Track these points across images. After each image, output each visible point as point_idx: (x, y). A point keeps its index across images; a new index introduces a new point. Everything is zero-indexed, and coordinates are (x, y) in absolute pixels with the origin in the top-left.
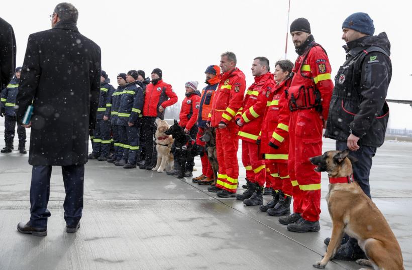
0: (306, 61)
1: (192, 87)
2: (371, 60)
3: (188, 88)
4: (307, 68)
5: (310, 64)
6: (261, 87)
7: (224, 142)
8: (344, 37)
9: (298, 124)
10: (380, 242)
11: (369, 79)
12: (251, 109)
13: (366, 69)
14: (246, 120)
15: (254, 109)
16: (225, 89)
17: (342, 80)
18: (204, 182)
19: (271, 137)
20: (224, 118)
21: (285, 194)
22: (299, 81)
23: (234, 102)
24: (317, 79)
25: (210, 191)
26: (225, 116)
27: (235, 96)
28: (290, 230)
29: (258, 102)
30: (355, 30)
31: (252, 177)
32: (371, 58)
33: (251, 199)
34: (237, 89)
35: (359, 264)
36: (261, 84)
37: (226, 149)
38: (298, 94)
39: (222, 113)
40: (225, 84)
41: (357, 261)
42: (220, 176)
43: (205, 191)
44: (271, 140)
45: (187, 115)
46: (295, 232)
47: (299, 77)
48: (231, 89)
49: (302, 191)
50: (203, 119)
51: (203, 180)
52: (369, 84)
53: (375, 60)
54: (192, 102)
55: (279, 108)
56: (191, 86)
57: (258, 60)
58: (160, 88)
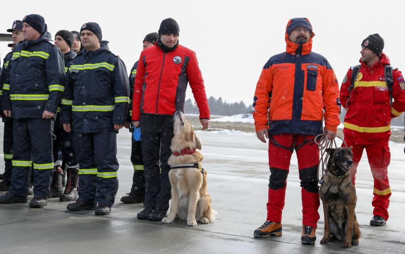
58: (179, 58)
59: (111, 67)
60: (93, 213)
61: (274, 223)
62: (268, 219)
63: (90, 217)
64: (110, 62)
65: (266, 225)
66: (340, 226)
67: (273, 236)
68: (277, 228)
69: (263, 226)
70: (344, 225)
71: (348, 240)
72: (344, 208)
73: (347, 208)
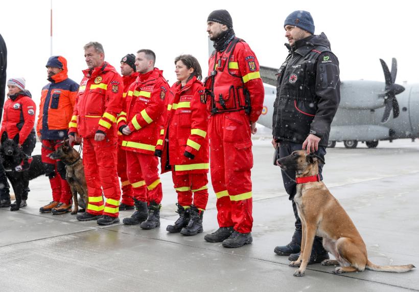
0: (233, 57)
1: (19, 86)
2: (325, 60)
3: (13, 87)
4: (234, 65)
5: (238, 62)
6: (153, 86)
7: (101, 156)
8: (289, 35)
9: (228, 128)
10: (349, 239)
11: (326, 80)
12: (144, 114)
13: (321, 69)
14: (137, 126)
15: (149, 114)
16: (99, 89)
17: (293, 79)
18: (60, 211)
19: (186, 145)
20: (102, 127)
21: (199, 209)
22: (227, 81)
23: (112, 105)
24: (247, 78)
25: (81, 221)
26: (102, 123)
27: (114, 97)
28: (226, 246)
29: (152, 105)
30: (302, 28)
31: (141, 195)
32: (325, 57)
33: (149, 221)
34: (115, 89)
35: (326, 265)
36: (151, 82)
37: (104, 165)
38: (228, 94)
39: (98, 119)
40: (96, 82)
41: (323, 263)
42: (91, 199)
43: (72, 220)
44: (187, 149)
45: (17, 124)
46: (233, 248)
47: (225, 76)
48: (106, 89)
49: (234, 202)
50: (50, 129)
51: (59, 208)
52: (325, 84)
53: (329, 60)
54: (21, 106)
55: (192, 112)
56: (16, 85)
57: (143, 53)
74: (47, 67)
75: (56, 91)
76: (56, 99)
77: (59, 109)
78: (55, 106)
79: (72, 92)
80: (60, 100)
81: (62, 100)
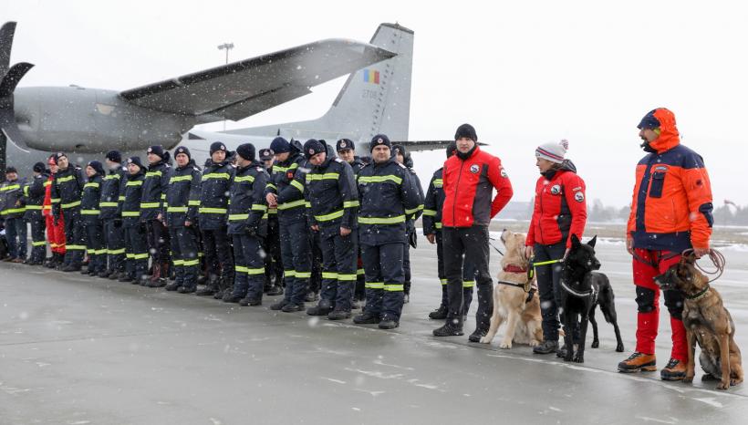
50: (649, 231)
54: (562, 189)
58: (476, 167)
59: (398, 180)
60: (377, 325)
61: (643, 355)
62: (637, 350)
63: (372, 330)
64: (397, 175)
65: (634, 356)
66: (715, 362)
67: (644, 370)
68: (647, 362)
69: (630, 358)
70: (718, 359)
71: (725, 378)
72: (713, 338)
73: (716, 337)
74: (639, 127)
75: (659, 168)
76: (660, 180)
77: (663, 198)
78: (657, 193)
79: (686, 170)
80: (666, 182)
81: (669, 182)
